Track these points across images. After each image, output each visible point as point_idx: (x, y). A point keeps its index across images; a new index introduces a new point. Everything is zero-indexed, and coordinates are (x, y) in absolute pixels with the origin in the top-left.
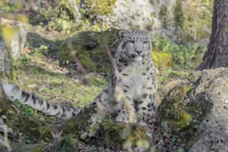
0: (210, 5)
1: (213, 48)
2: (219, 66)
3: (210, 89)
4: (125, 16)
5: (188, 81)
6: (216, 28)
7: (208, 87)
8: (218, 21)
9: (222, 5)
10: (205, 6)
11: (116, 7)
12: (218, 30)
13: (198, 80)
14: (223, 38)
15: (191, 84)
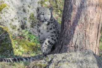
0: (61, 14)
1: (61, 41)
2: (65, 52)
3: (58, 66)
4: (7, 19)
5: (45, 61)
6: (63, 28)
7: (57, 65)
8: (65, 24)
9: (67, 14)
10: (58, 14)
11: (2, 14)
12: (65, 30)
13: (51, 60)
14: (68, 34)
15: (47, 63)
